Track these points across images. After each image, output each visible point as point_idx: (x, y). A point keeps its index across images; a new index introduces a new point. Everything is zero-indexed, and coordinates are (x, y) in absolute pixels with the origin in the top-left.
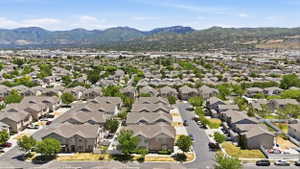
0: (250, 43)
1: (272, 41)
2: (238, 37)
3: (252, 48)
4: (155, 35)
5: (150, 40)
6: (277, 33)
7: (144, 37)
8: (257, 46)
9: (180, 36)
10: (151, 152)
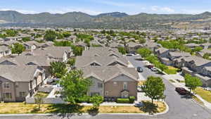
0: (166, 24)
1: (182, 23)
2: (159, 20)
3: (169, 27)
4: (100, 18)
5: (97, 21)
6: (185, 17)
7: (93, 19)
8: (172, 26)
9: (118, 19)
10: (107, 99)
